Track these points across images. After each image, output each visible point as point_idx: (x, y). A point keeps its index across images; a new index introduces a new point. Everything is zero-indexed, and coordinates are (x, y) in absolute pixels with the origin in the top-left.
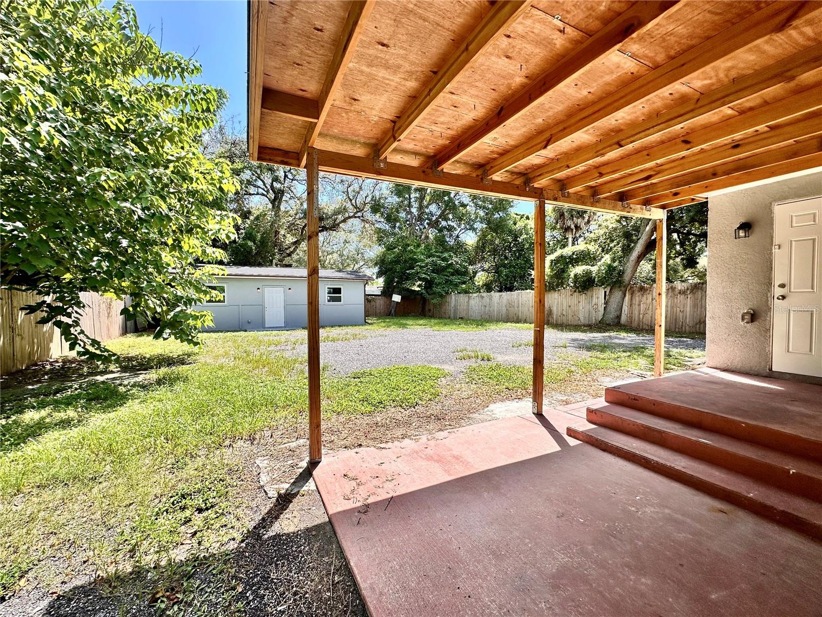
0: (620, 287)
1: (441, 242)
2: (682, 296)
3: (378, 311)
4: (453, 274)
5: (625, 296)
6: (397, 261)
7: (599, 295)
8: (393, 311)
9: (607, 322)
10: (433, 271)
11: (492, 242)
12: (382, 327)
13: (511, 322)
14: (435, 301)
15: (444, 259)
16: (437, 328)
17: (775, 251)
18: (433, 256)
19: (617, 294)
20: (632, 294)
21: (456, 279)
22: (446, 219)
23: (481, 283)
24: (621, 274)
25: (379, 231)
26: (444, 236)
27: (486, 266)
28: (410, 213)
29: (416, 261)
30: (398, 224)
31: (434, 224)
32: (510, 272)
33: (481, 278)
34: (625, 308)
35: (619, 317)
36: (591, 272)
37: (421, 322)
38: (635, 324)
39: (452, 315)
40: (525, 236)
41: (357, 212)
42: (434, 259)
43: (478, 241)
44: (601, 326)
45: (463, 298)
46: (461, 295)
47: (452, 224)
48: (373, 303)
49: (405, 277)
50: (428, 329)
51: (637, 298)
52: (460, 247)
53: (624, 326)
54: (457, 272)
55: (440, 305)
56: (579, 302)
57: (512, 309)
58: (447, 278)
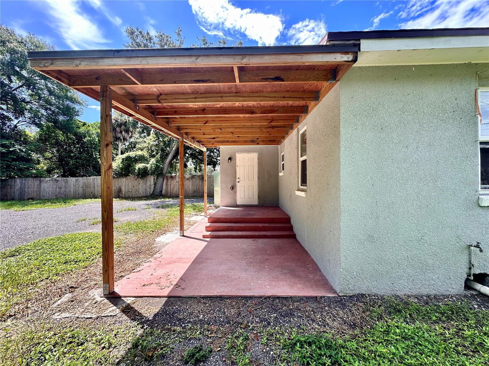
0: (162, 176)
2: (188, 181)
4: (17, 161)
5: (164, 180)
7: (151, 180)
9: (156, 194)
13: (91, 198)
17: (237, 168)
19: (160, 180)
20: (167, 179)
24: (162, 169)
32: (77, 162)
34: (164, 187)
35: (161, 191)
36: (147, 168)
38: (169, 194)
40: (89, 138)
44: (153, 196)
45: (32, 182)
51: (170, 182)
53: (164, 195)
54: (21, 159)
56: (139, 184)
57: (89, 189)
58: (9, 163)
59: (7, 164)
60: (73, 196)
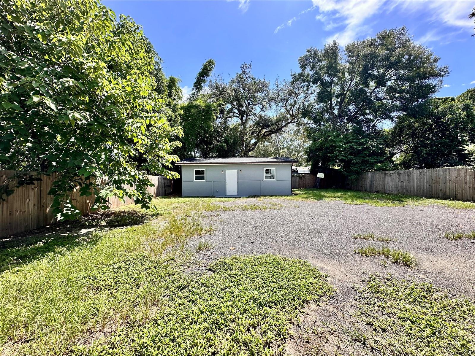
1: (358, 132)
3: (307, 184)
4: (369, 156)
6: (320, 149)
8: (318, 185)
10: (351, 154)
11: (411, 126)
12: (303, 198)
14: (352, 177)
15: (361, 144)
16: (350, 201)
18: (351, 142)
21: (372, 160)
22: (364, 114)
23: (399, 162)
25: (307, 129)
26: (362, 127)
27: (404, 148)
28: (332, 114)
29: (335, 147)
30: (322, 123)
31: (352, 119)
32: (432, 150)
33: (398, 157)
37: (339, 194)
39: (368, 189)
40: (451, 116)
41: (293, 119)
42: (352, 144)
43: (395, 128)
45: (379, 176)
46: (377, 172)
47: (369, 117)
48: (303, 179)
49: (327, 160)
50: (342, 201)
52: (377, 134)
54: (374, 154)
55: (358, 180)
57: (437, 185)
58: (363, 159)
59: (362, 160)
60: (417, 193)
